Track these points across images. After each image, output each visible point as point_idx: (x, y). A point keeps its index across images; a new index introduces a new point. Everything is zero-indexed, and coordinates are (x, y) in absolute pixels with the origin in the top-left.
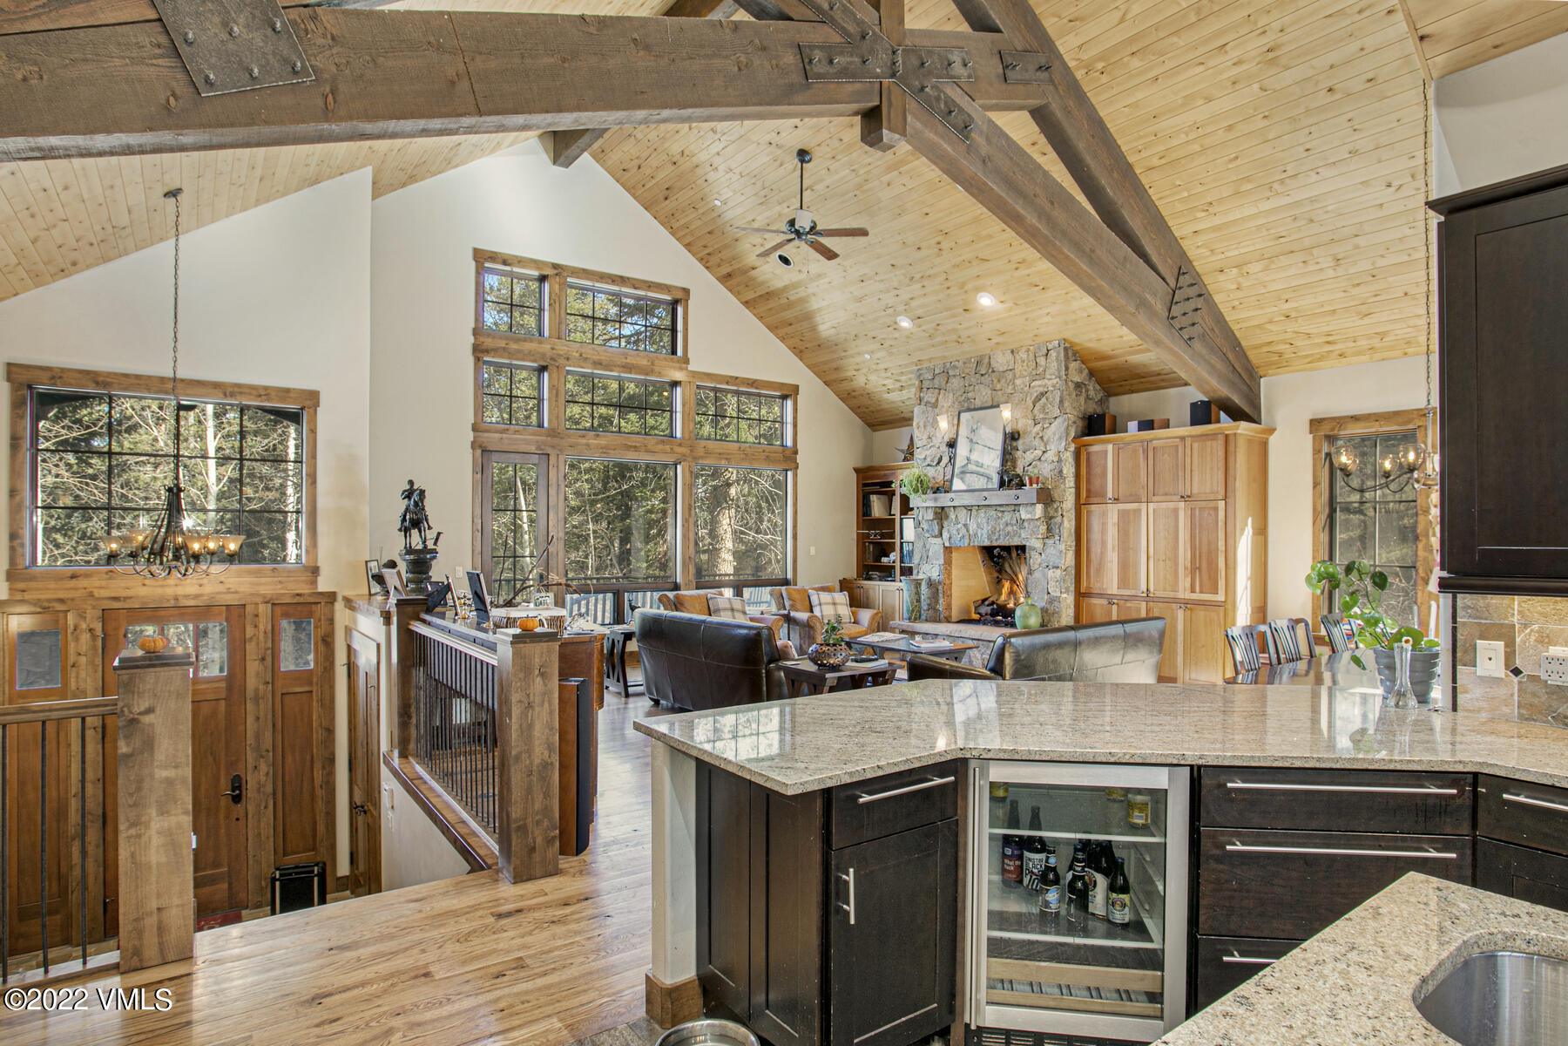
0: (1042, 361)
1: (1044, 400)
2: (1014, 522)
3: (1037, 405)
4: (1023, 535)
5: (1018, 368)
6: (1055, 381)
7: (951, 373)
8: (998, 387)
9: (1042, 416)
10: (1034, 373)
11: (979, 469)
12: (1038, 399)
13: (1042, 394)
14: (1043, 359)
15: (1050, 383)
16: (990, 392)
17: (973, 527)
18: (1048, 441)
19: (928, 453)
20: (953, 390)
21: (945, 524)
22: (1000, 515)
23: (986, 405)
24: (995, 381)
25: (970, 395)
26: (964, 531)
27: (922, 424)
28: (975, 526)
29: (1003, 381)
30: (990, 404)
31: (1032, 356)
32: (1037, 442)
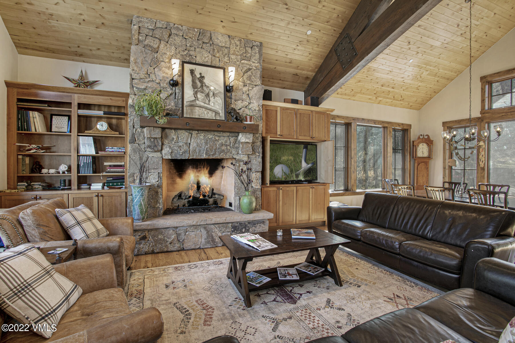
0: (249, 50)
1: (249, 73)
2: (228, 143)
3: (245, 74)
4: (233, 152)
5: (233, 48)
6: (257, 65)
7: (173, 31)
8: (218, 55)
9: (249, 82)
10: (245, 55)
11: (206, 105)
12: (246, 72)
13: (249, 69)
14: (250, 49)
15: (253, 64)
16: (210, 56)
17: (193, 145)
18: (252, 97)
19: (149, 85)
20: (175, 45)
21: (166, 142)
22: (217, 138)
23: (206, 64)
24: (216, 51)
25: (192, 53)
26: (185, 148)
27: (139, 61)
28: (195, 145)
29: (221, 52)
30: (210, 64)
31: (243, 44)
32: (245, 97)
